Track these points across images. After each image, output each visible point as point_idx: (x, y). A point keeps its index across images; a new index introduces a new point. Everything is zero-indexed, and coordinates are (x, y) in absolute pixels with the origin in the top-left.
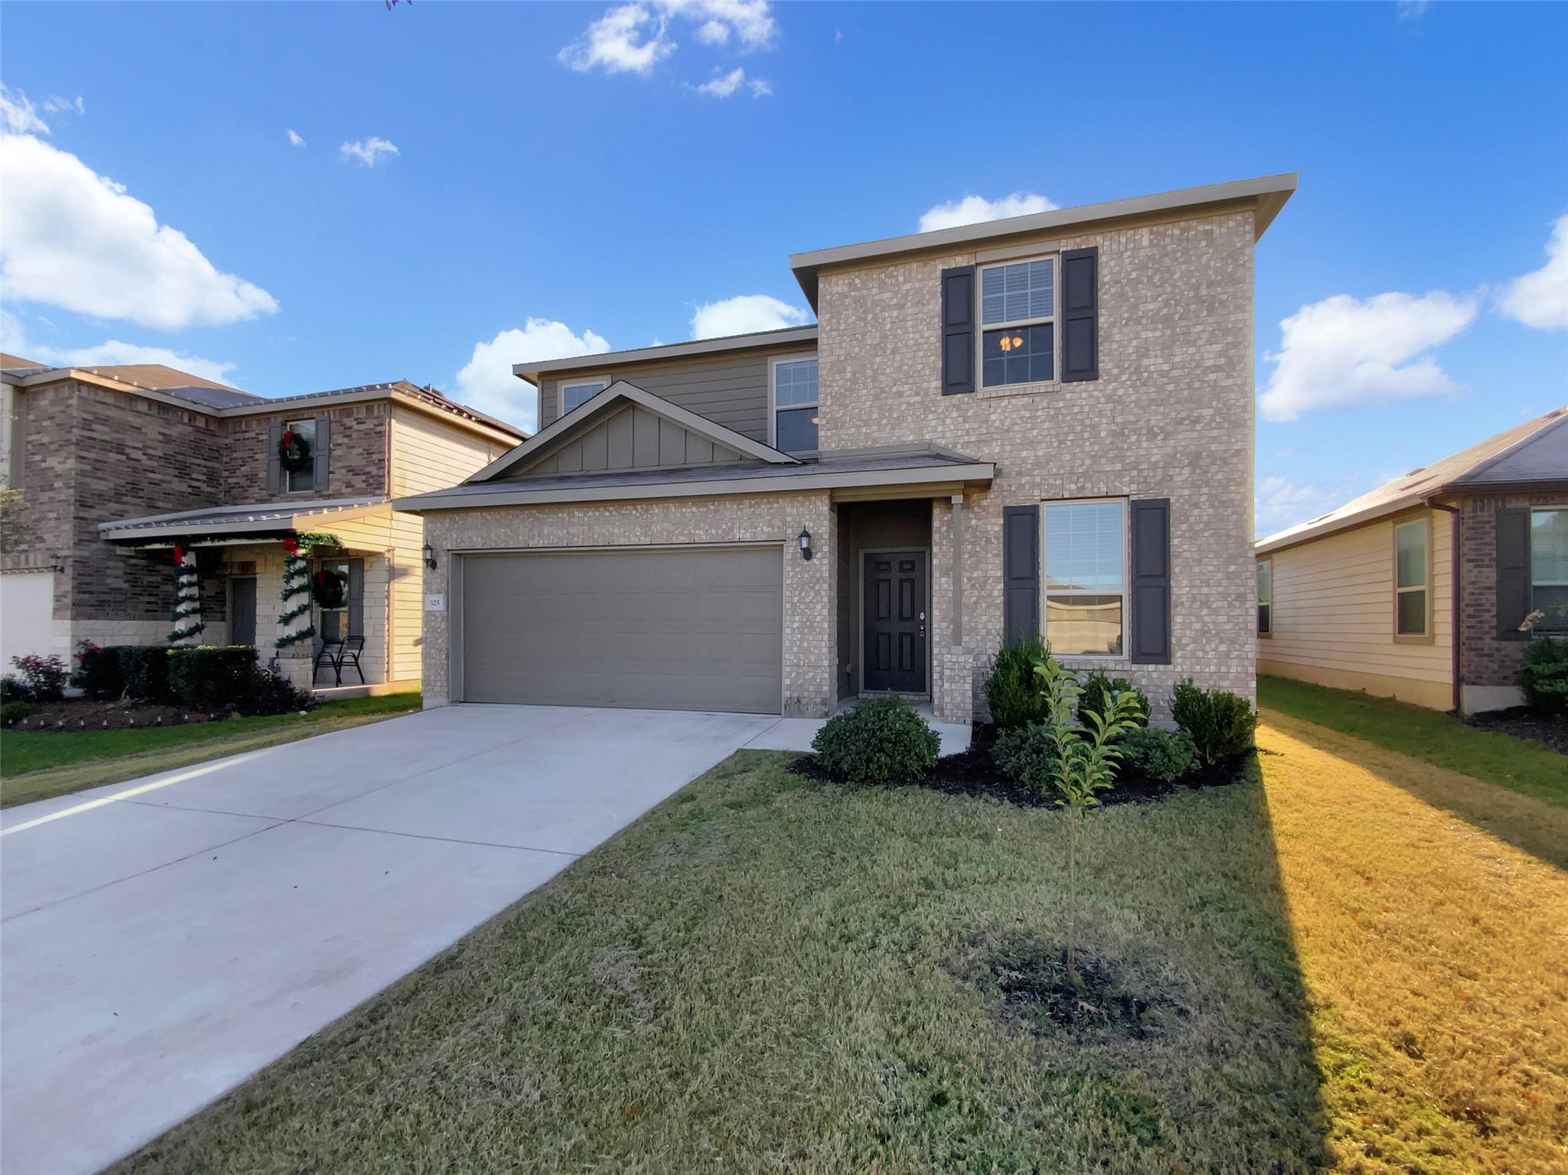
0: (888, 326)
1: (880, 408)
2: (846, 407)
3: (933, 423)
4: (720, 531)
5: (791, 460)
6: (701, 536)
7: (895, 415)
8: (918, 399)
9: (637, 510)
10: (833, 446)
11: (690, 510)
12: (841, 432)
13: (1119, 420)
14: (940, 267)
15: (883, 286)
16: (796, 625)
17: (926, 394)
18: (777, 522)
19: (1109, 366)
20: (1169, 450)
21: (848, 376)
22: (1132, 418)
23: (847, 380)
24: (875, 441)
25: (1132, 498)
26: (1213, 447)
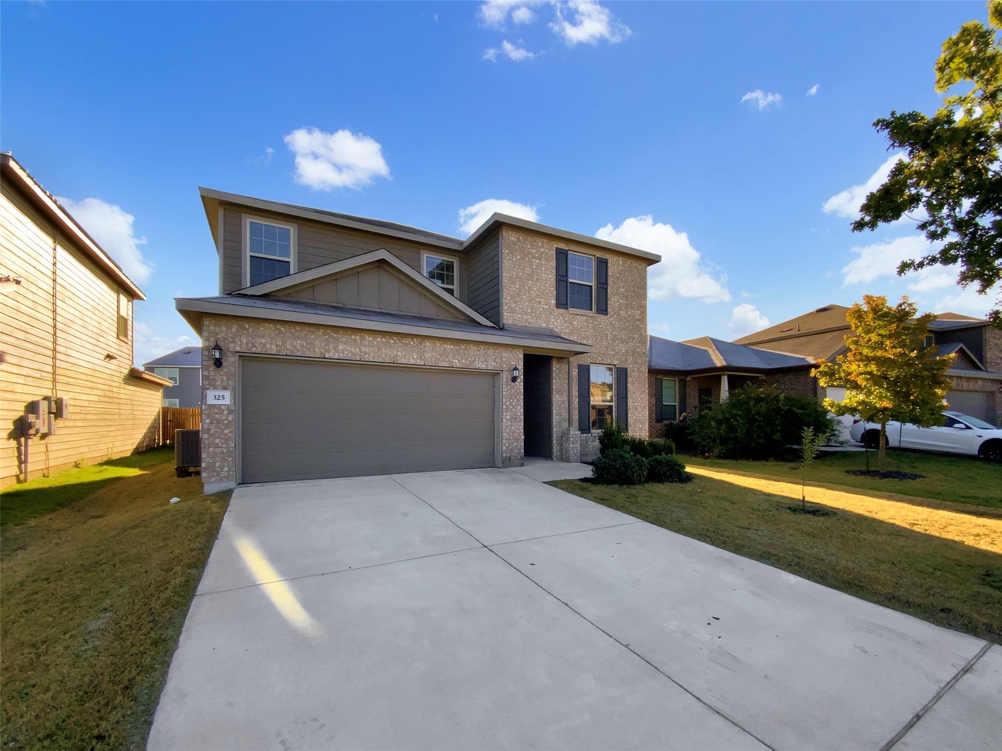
0: (534, 267)
1: (531, 307)
2: (516, 302)
3: (553, 320)
4: (467, 362)
5: (494, 326)
6: (456, 363)
7: (538, 312)
8: (547, 307)
9: (414, 342)
10: (511, 322)
11: (449, 347)
12: (514, 315)
13: (613, 334)
14: (555, 246)
15: (532, 245)
16: (508, 417)
17: (550, 306)
18: (498, 360)
19: (611, 311)
20: (627, 349)
21: (517, 286)
22: (617, 333)
23: (517, 289)
24: (529, 323)
25: (617, 366)
26: (638, 350)
